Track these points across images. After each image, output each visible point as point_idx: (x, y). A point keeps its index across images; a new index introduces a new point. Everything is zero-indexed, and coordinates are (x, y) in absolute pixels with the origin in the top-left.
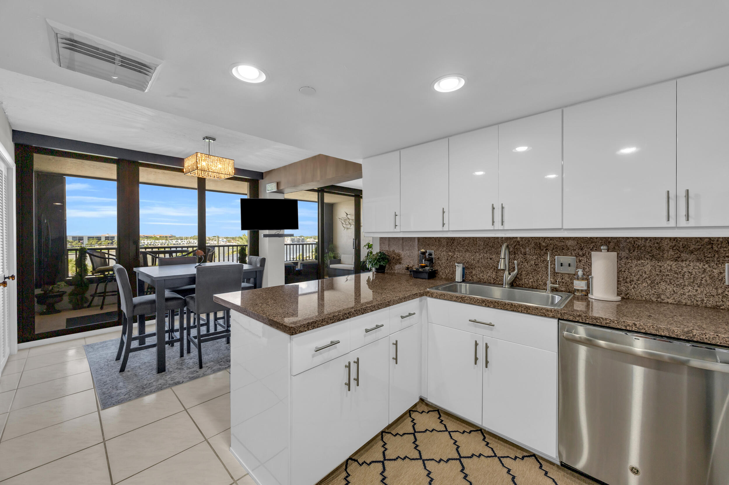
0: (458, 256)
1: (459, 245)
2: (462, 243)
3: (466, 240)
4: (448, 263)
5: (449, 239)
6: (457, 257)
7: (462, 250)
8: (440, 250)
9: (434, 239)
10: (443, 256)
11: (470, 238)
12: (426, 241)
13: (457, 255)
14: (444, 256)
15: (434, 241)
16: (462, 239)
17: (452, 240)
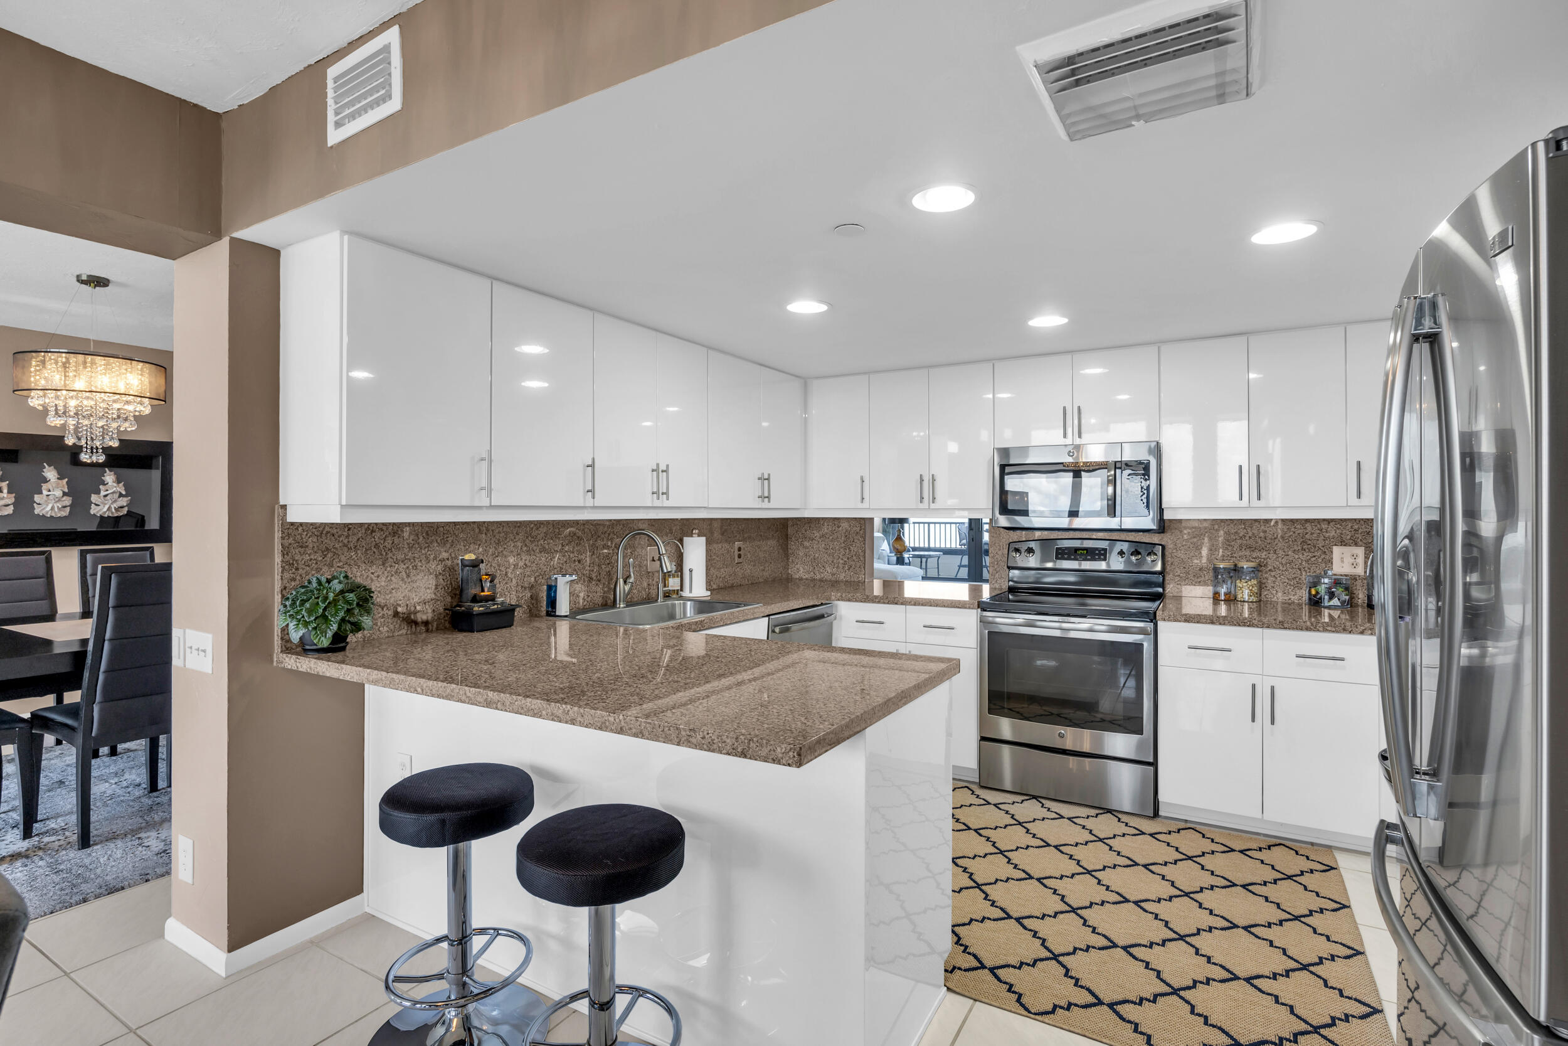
0: (527, 562)
1: (530, 538)
2: (534, 534)
3: (542, 526)
4: (506, 583)
5: (510, 525)
6: (526, 565)
7: (535, 548)
8: (490, 553)
9: (475, 526)
10: (497, 568)
11: (548, 522)
12: (457, 533)
13: (526, 560)
14: (499, 566)
15: (477, 530)
16: (535, 525)
17: (515, 527)
